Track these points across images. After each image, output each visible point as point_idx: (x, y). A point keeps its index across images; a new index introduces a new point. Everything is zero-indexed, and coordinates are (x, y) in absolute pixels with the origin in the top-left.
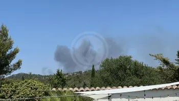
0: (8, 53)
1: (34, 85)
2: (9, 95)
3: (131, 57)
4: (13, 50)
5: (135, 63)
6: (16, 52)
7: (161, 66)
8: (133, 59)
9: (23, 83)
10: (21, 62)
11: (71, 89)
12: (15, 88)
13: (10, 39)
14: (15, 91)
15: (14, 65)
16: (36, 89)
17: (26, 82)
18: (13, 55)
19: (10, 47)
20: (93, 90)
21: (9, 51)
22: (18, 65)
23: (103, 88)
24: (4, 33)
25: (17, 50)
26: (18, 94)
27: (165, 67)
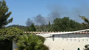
0: (6, 14)
1: (15, 30)
2: (3, 34)
3: (69, 18)
4: (8, 12)
5: (71, 20)
6: (10, 13)
7: (84, 22)
8: (70, 19)
9: (10, 29)
10: (12, 19)
11: (34, 32)
12: (6, 31)
13: (7, 7)
14: (5, 33)
15: (9, 20)
16: (16, 32)
17: (11, 28)
18: (8, 15)
19: (7, 11)
20: (45, 33)
21: (7, 13)
22: (11, 20)
23: (50, 32)
24: (4, 4)
25: (11, 13)
26: (7, 34)
27: (86, 23)
